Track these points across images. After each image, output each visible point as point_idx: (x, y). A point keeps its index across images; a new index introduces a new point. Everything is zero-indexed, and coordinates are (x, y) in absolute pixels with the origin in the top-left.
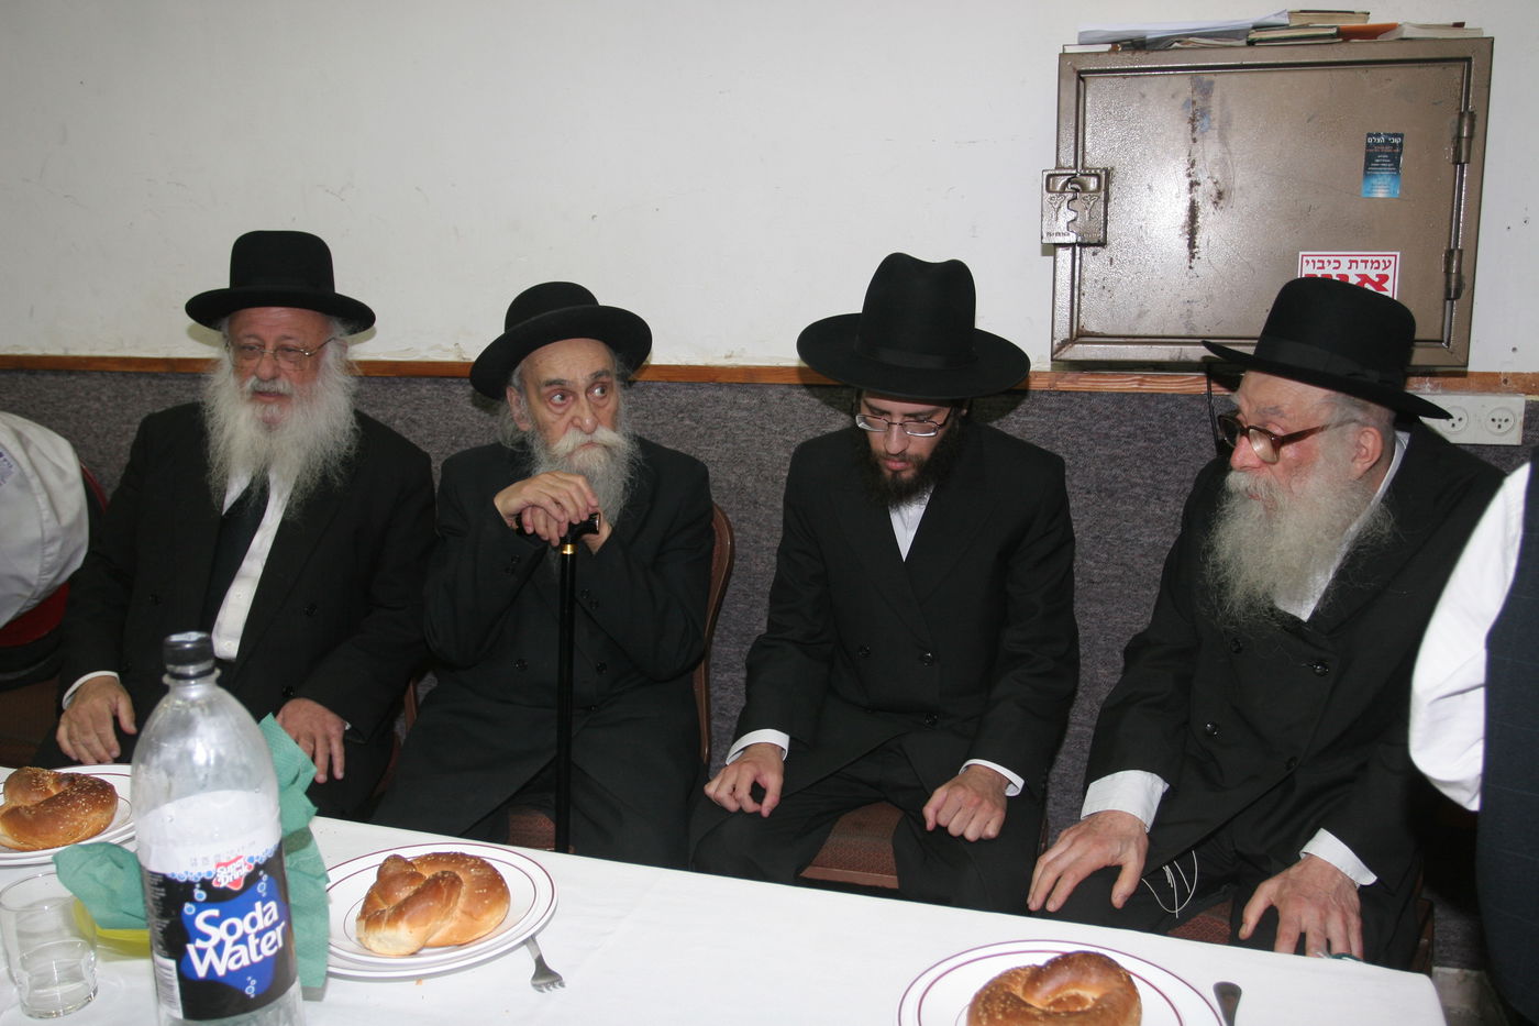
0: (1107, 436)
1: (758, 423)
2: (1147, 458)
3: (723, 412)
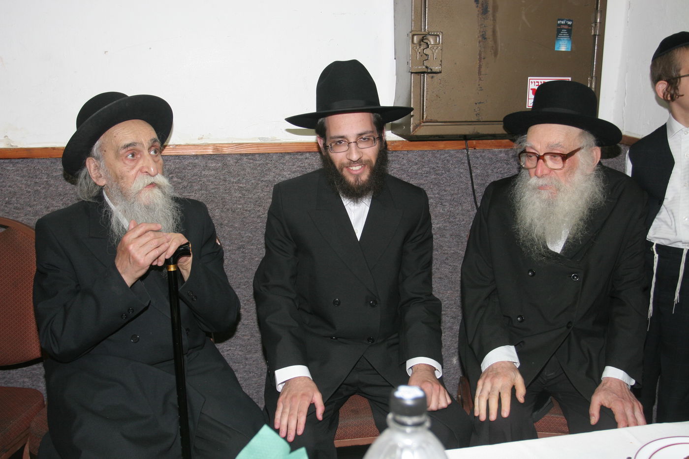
0: (416, 174)
1: (222, 177)
2: (436, 184)
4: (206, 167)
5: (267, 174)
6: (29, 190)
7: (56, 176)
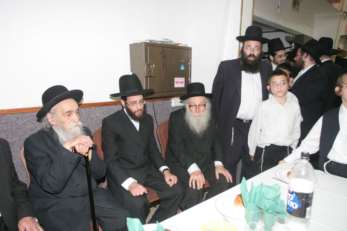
5: (91, 115)
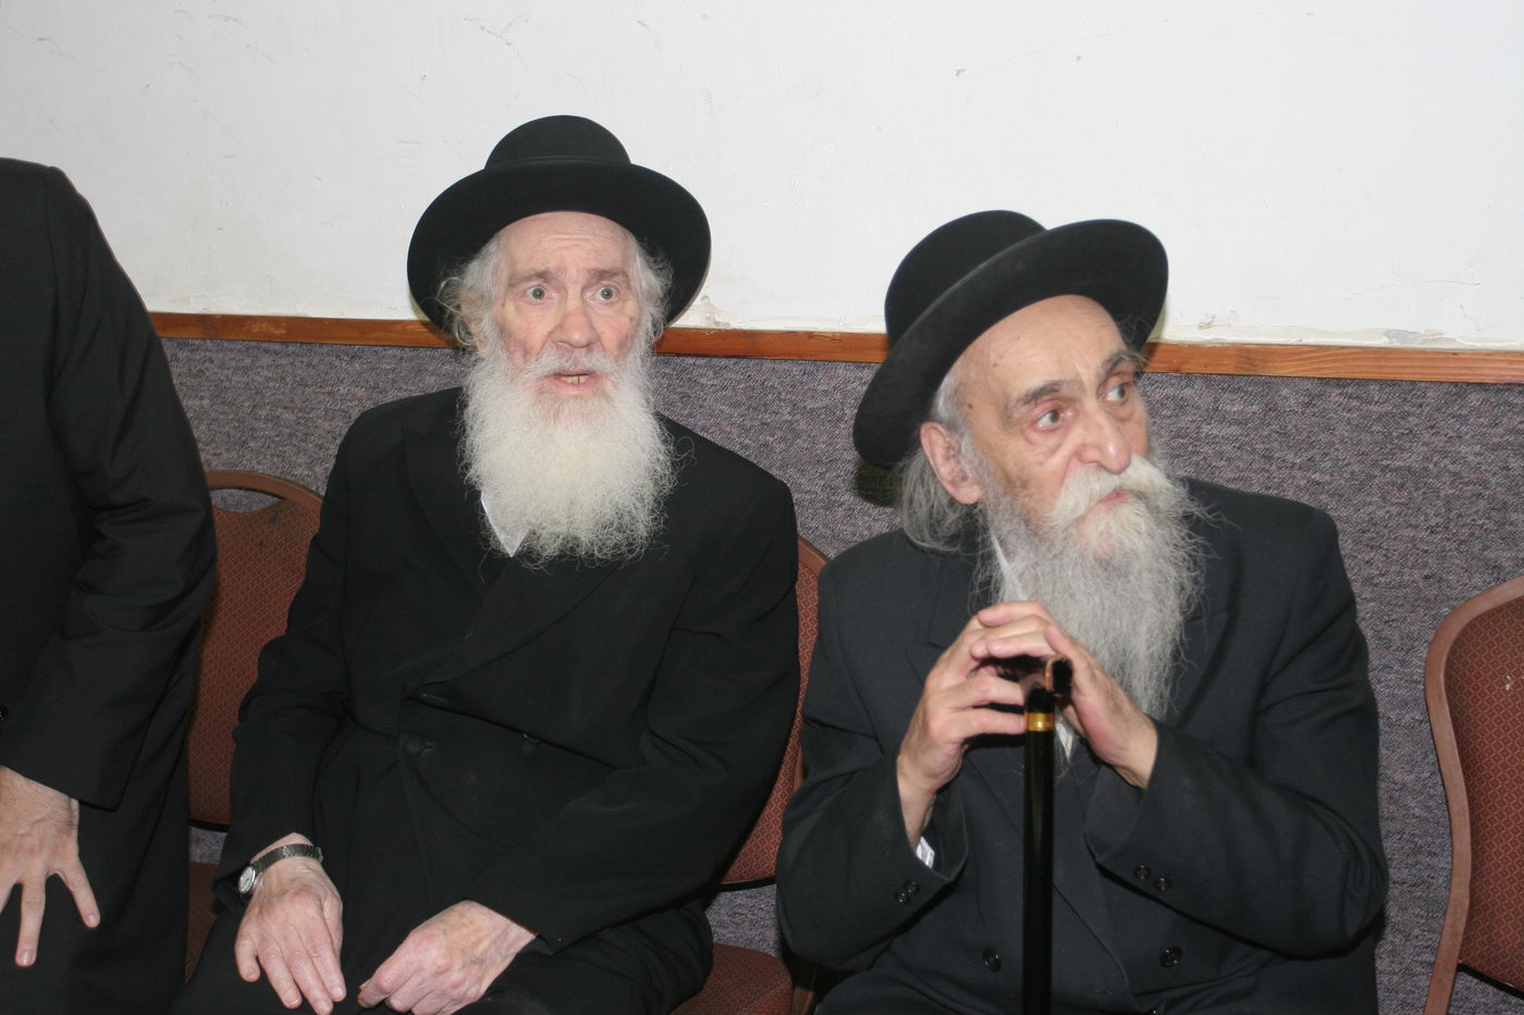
1: (1260, 446)
3: (1193, 426)
4: (1214, 414)
6: (747, 441)
7: (813, 410)
